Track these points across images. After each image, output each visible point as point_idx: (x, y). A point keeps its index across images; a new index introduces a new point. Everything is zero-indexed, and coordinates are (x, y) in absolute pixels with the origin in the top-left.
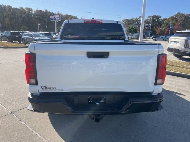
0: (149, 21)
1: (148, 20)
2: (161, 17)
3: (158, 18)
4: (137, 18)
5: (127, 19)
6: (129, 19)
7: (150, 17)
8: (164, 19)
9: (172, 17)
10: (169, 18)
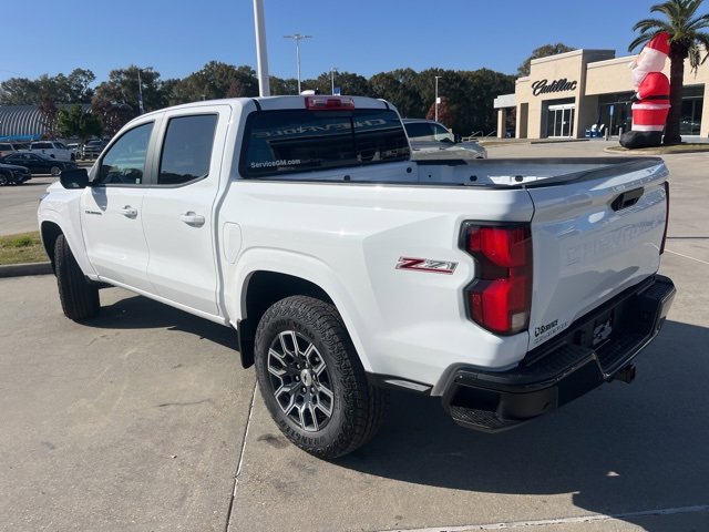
0: (119, 88)
1: (113, 84)
2: (158, 75)
3: (149, 77)
4: (66, 76)
5: (22, 80)
6: (32, 80)
7: (119, 73)
8: (170, 81)
9: (195, 77)
10: (186, 80)
